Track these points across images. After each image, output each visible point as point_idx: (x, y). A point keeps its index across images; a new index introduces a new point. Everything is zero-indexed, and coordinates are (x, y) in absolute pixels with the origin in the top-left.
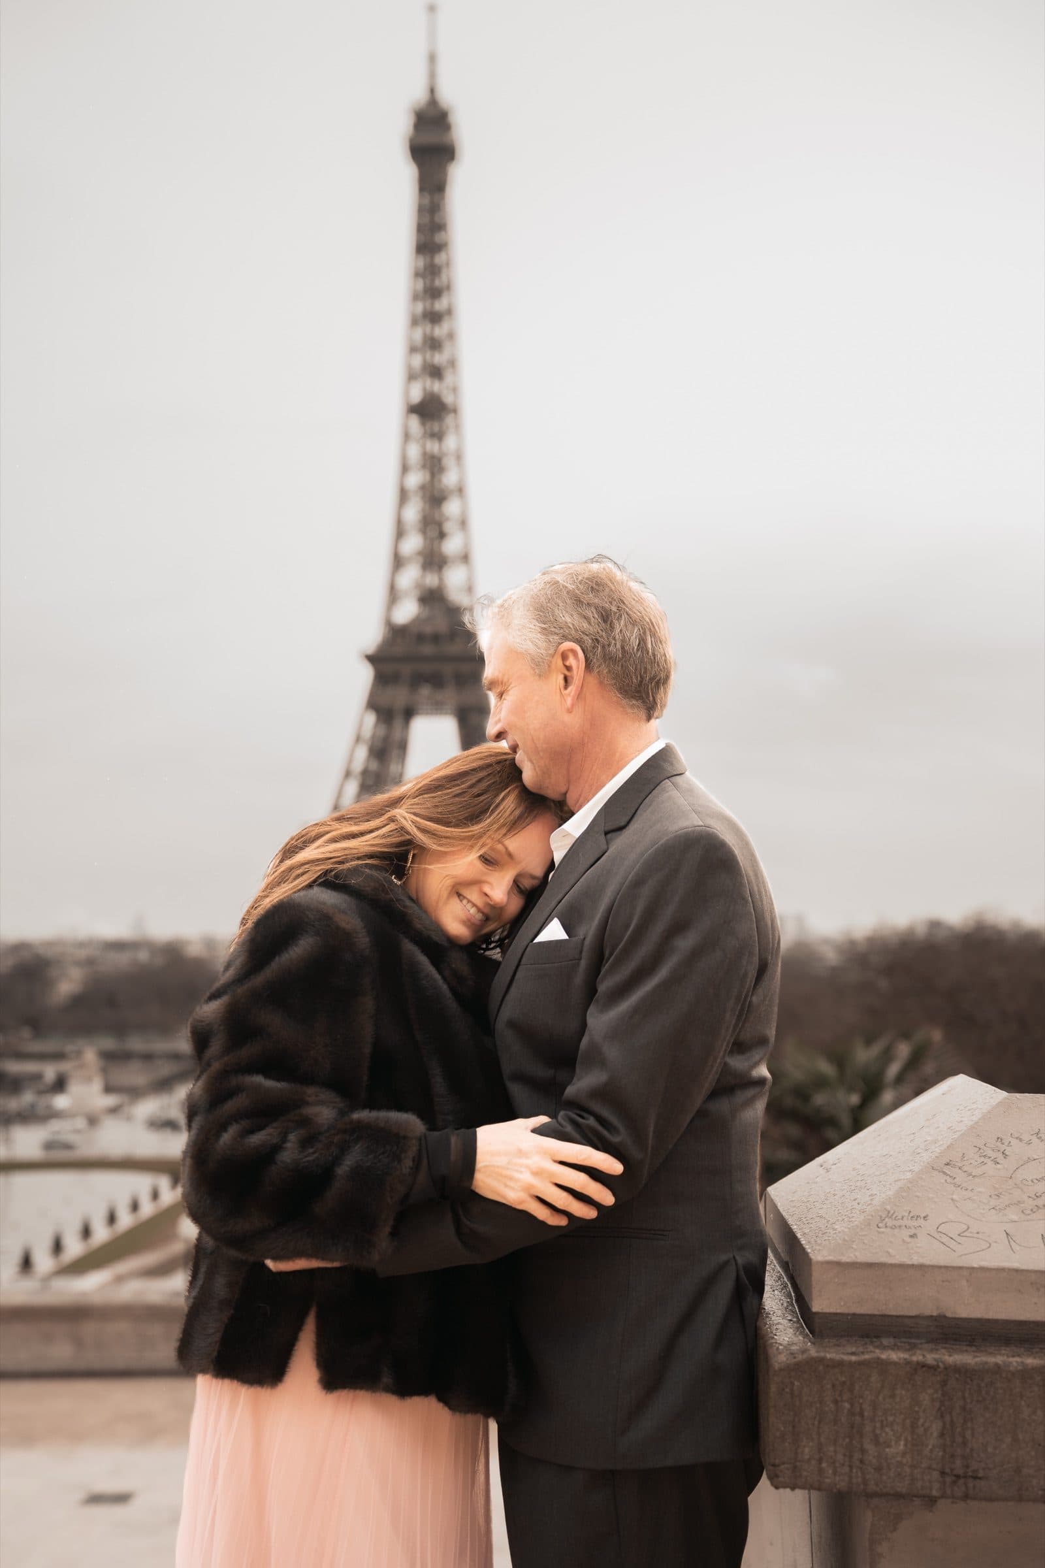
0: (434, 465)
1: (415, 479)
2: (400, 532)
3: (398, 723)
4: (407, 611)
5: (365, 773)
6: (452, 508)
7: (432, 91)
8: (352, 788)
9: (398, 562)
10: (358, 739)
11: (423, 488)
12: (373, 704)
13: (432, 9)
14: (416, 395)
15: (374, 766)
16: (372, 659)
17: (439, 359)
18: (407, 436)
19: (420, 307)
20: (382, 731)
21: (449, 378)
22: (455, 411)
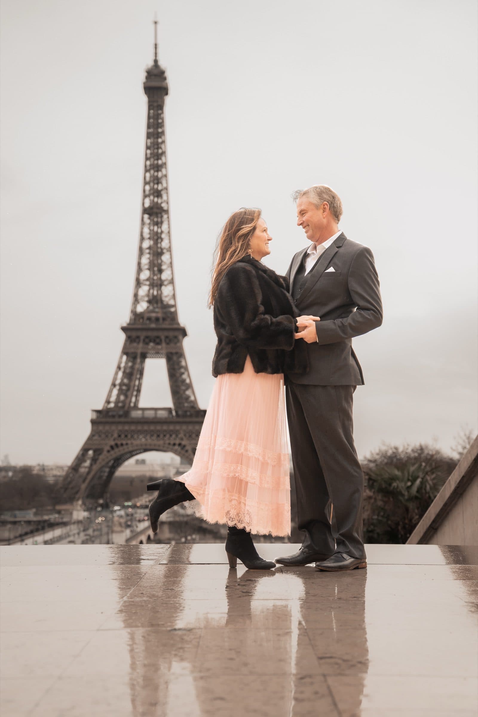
0: (157, 237)
1: (146, 244)
2: (140, 269)
3: (138, 360)
4: (142, 307)
5: (121, 384)
6: (165, 258)
7: (156, 61)
8: (115, 392)
9: (138, 283)
10: (119, 368)
11: (150, 248)
12: (125, 352)
13: (156, 23)
14: (147, 204)
15: (126, 381)
16: (124, 329)
17: (160, 187)
18: (143, 223)
19: (148, 163)
20: (130, 364)
21: (165, 197)
22: (167, 212)
